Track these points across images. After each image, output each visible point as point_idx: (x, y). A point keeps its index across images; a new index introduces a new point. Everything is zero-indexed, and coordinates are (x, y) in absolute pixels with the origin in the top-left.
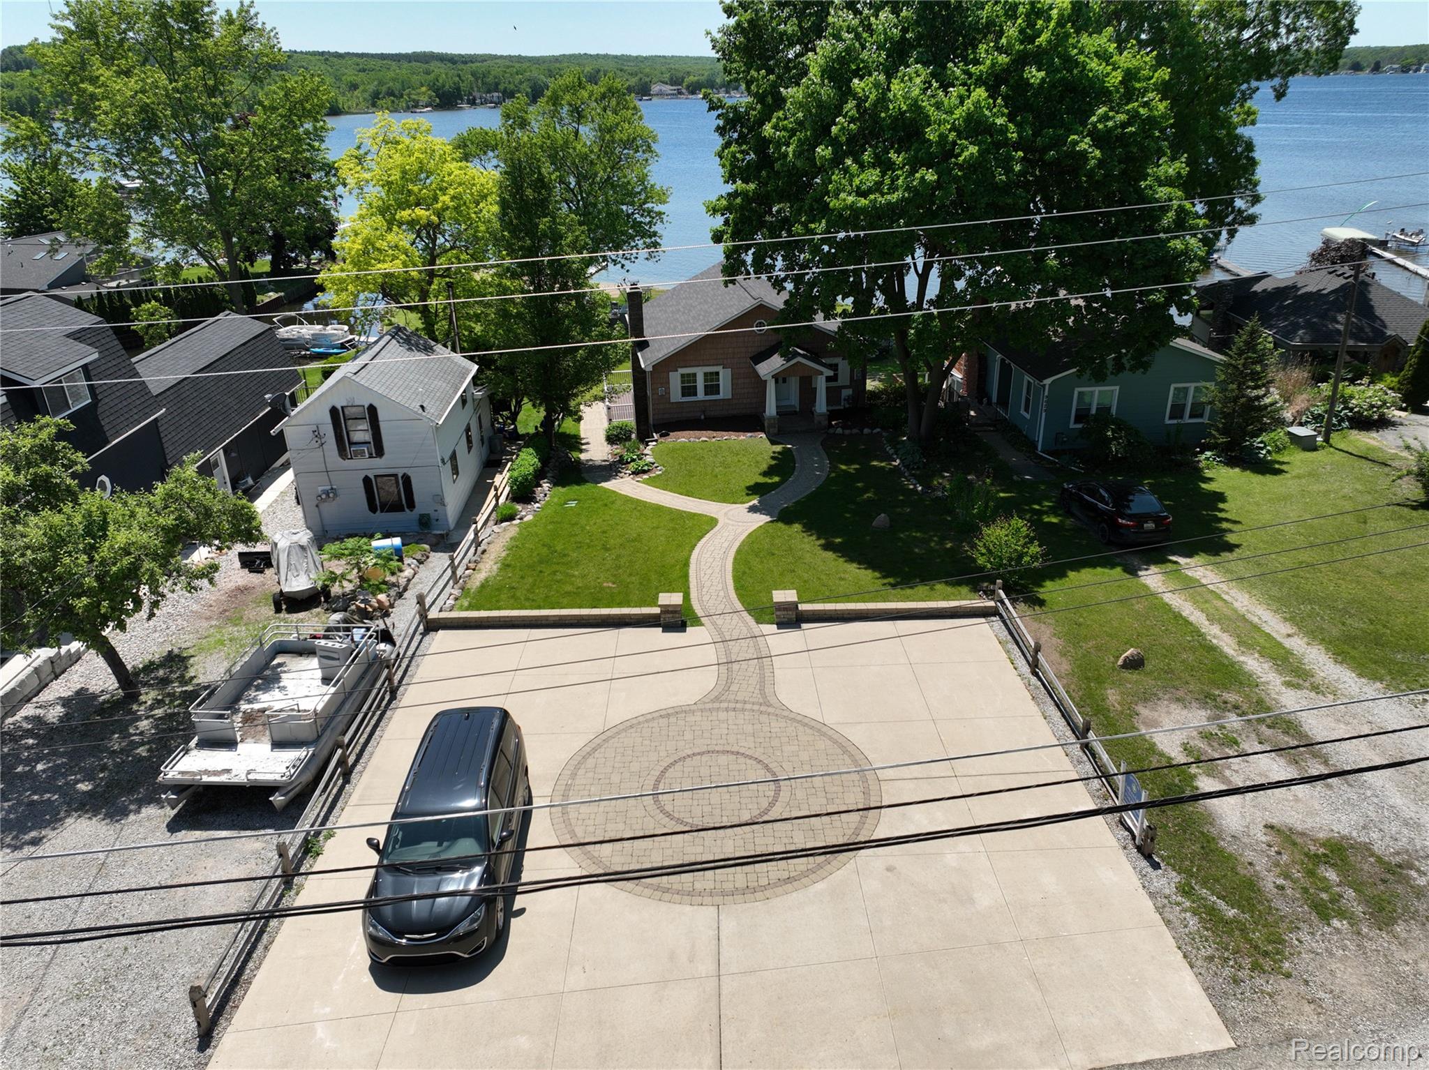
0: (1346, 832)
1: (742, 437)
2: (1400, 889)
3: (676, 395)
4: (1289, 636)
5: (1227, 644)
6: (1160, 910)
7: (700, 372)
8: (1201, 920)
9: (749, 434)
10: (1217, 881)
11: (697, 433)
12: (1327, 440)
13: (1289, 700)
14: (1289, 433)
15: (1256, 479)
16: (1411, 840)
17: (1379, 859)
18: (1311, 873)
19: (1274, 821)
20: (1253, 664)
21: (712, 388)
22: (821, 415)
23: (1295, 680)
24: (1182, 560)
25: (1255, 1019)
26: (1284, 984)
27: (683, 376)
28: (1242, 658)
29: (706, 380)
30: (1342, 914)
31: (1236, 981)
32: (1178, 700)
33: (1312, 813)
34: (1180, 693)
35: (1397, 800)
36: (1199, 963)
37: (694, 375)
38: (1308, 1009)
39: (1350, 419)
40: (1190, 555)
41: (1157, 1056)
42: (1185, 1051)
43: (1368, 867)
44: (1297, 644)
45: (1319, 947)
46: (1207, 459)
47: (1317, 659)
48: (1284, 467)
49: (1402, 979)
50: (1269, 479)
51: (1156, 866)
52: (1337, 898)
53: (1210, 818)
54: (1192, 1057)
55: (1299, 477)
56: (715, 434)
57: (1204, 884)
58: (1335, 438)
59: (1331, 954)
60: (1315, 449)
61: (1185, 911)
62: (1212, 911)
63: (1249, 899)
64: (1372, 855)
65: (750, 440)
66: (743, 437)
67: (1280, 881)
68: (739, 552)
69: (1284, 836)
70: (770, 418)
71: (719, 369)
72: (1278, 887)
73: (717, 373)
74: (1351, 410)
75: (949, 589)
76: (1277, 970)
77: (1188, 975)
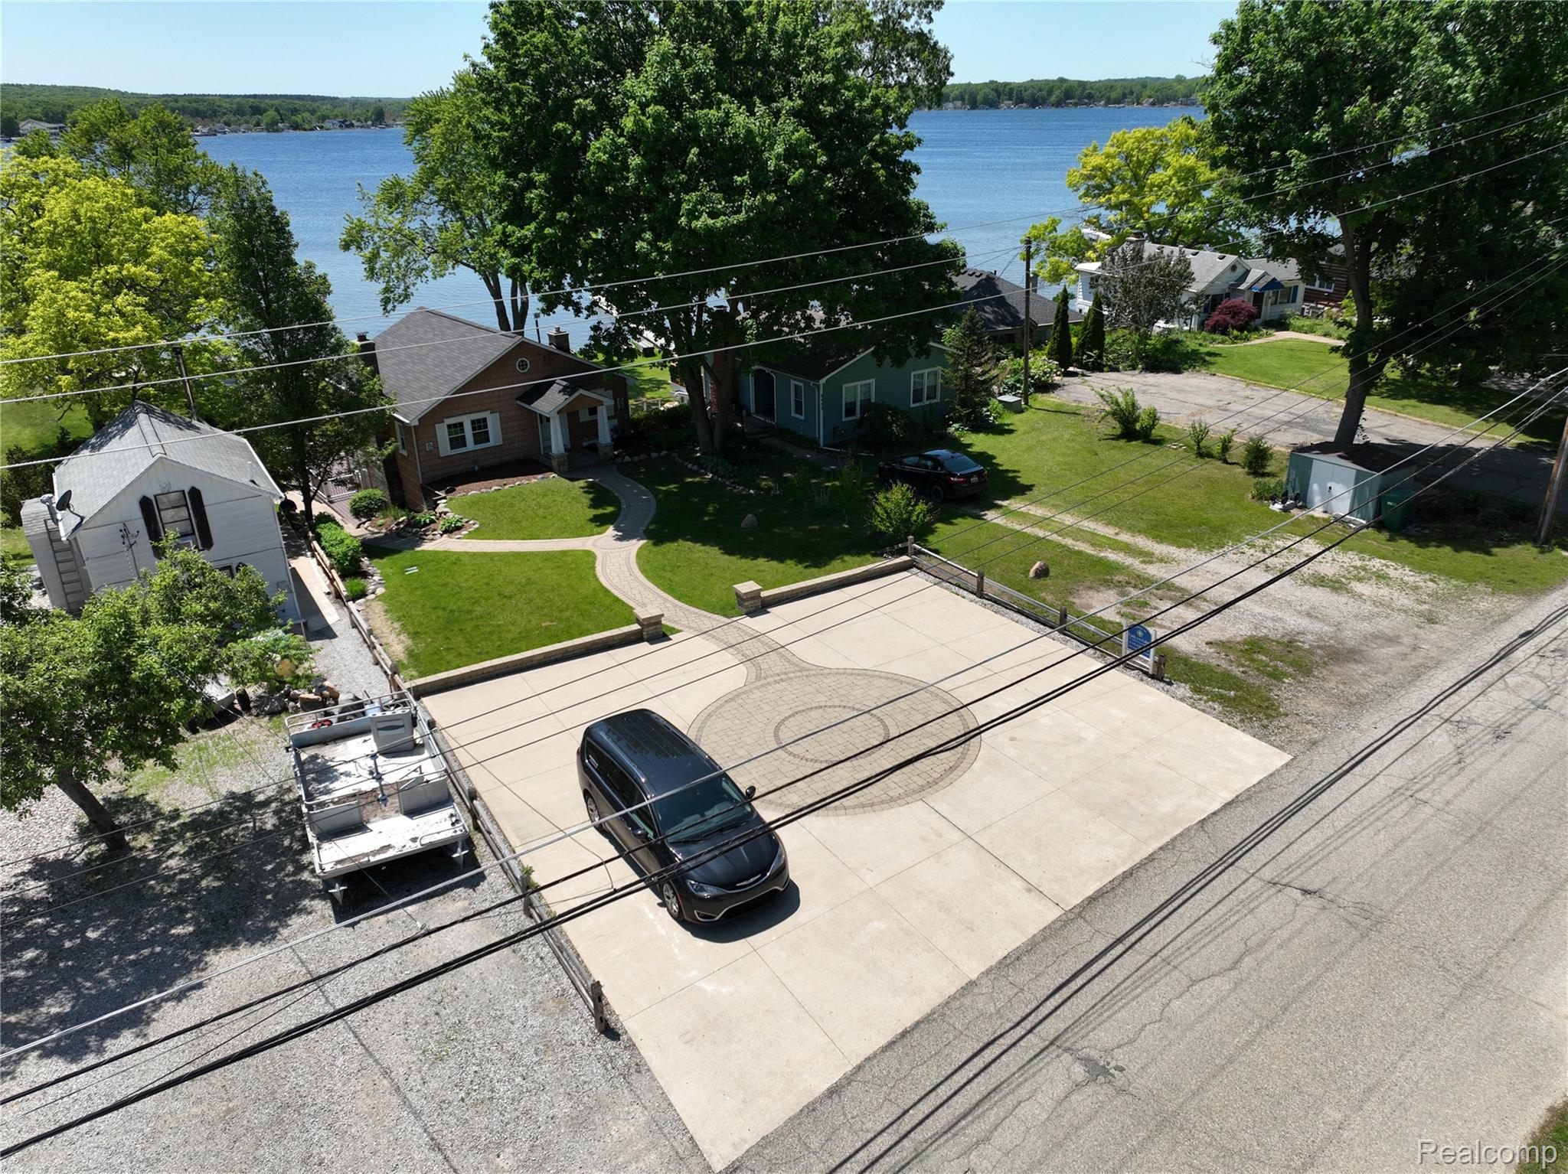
0: (1249, 633)
1: (533, 481)
2: (1301, 653)
3: (445, 449)
4: (1117, 534)
5: (1089, 550)
6: (1192, 705)
7: (467, 420)
8: (1220, 703)
9: (540, 476)
10: (1210, 680)
11: (485, 483)
12: (1027, 403)
13: (1153, 571)
14: (1000, 402)
15: (1000, 438)
16: (1284, 628)
17: (1278, 642)
18: (1252, 660)
19: (1208, 640)
20: (1112, 556)
21: (481, 436)
22: (606, 446)
23: (1147, 559)
24: (1005, 503)
25: (1290, 741)
26: (1288, 720)
27: (449, 426)
28: (1102, 554)
29: (474, 429)
30: (1286, 675)
31: (1265, 727)
32: (1090, 588)
33: (1222, 630)
34: (1088, 584)
35: (1258, 609)
36: (1239, 725)
37: (461, 424)
38: (1309, 727)
39: (1033, 385)
40: (1007, 499)
41: (1261, 777)
42: (1272, 769)
43: (1274, 646)
44: (1125, 537)
45: (1289, 695)
46: (957, 430)
47: (1143, 542)
48: (1011, 427)
49: (1338, 697)
50: (1007, 437)
51: (1170, 683)
52: (1276, 668)
53: (1173, 650)
54: (1278, 770)
55: (1025, 433)
56: (504, 481)
57: (1204, 684)
58: (1030, 402)
59: (1297, 697)
60: (1022, 411)
61: (1206, 702)
62: (1221, 696)
63: (1235, 683)
64: (1273, 641)
65: (543, 481)
66: (535, 480)
67: (1241, 669)
68: (643, 571)
69: (1222, 646)
70: (559, 456)
71: (486, 414)
72: (1243, 672)
73: (485, 420)
74: (1033, 377)
75: (856, 559)
76: (1279, 714)
77: (1238, 733)
